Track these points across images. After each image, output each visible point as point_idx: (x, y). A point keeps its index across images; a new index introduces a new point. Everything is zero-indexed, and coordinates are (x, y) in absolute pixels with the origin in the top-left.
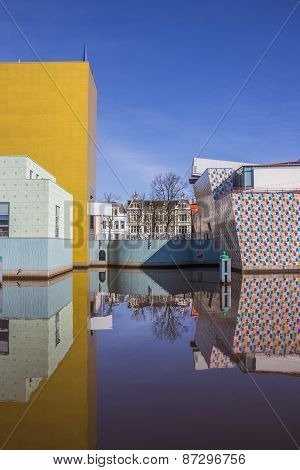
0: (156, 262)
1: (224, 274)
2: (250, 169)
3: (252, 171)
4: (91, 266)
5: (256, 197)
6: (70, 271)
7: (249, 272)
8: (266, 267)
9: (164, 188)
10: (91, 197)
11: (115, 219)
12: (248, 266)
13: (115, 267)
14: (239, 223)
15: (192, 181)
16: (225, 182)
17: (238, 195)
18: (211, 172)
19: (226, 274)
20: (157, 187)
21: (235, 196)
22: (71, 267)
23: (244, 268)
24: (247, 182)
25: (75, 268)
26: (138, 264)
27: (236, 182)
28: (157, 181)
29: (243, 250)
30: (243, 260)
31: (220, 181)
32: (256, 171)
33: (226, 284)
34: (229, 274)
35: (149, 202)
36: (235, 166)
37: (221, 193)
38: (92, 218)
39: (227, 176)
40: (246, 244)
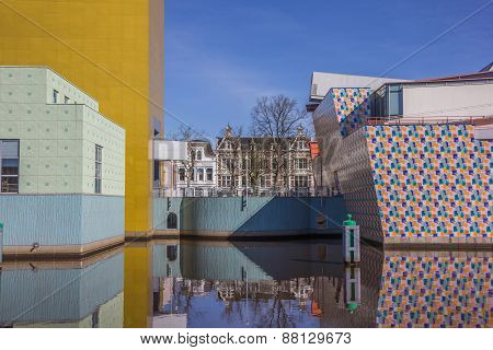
0: (254, 231)
1: (348, 249)
2: (396, 88)
3: (400, 91)
4: (155, 237)
5: (405, 131)
6: (121, 244)
7: (394, 247)
8: (422, 240)
9: (271, 118)
10: (156, 133)
11: (199, 165)
12: (393, 238)
13: (192, 238)
14: (377, 171)
15: (311, 108)
16: (357, 108)
17: (375, 129)
18: (337, 93)
19: (353, 249)
20: (261, 117)
21: (372, 130)
22: (122, 238)
23: (386, 241)
24: (392, 108)
25: (128, 239)
26: (226, 234)
27: (376, 108)
28: (261, 106)
29: (385, 212)
30: (385, 228)
31: (351, 107)
32: (406, 91)
33: (353, 264)
34: (357, 249)
35: (249, 140)
36: (374, 83)
37: (351, 125)
38: (157, 164)
39: (362, 100)
40: (388, 204)
